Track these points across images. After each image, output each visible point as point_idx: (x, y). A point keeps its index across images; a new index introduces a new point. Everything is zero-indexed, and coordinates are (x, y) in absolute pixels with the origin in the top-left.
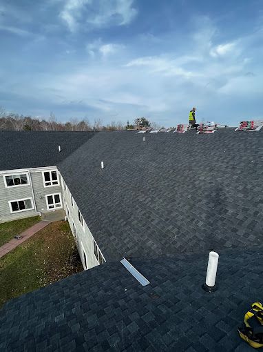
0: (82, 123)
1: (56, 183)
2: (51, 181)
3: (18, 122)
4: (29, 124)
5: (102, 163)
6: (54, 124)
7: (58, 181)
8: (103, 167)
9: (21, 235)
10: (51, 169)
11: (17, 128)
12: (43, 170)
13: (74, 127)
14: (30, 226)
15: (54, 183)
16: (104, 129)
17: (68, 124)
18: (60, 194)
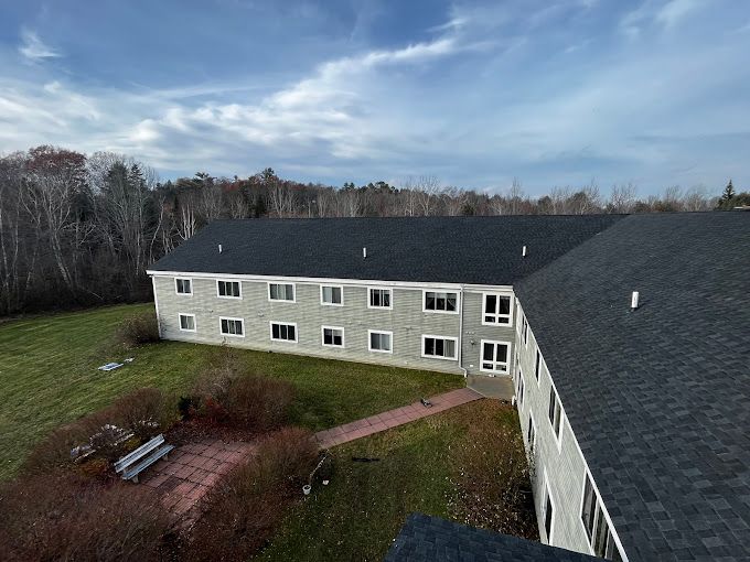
0: (580, 196)
1: (506, 320)
2: (497, 315)
3: (455, 201)
4: (472, 205)
5: (635, 295)
6: (517, 200)
7: (510, 316)
8: (634, 305)
9: (432, 400)
10: (500, 291)
11: (453, 211)
12: (486, 291)
13: (559, 205)
14: (447, 391)
15: (501, 320)
16: (641, 207)
17: (545, 201)
18: (509, 344)
